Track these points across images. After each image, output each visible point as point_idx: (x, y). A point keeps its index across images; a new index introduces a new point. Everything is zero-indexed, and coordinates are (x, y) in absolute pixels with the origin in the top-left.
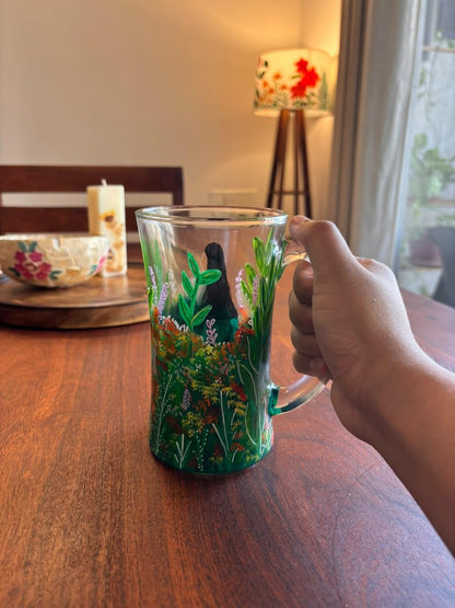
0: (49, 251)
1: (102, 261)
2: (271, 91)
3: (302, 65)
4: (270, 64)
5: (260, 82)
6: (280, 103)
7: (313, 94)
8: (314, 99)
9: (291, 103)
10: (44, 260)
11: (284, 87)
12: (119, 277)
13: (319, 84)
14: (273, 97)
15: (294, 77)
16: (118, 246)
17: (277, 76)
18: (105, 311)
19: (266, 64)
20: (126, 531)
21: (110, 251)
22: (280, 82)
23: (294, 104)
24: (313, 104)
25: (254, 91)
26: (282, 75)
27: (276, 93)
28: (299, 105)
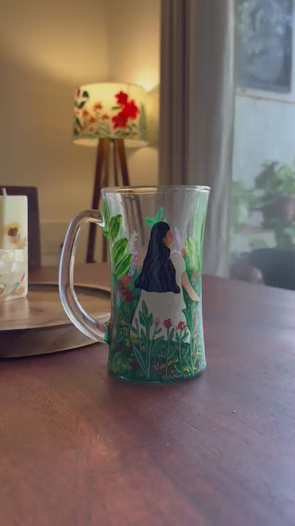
2: (92, 120)
3: (122, 97)
4: (89, 94)
5: (81, 112)
6: (102, 132)
7: (134, 125)
8: (134, 130)
9: (114, 134)
11: (105, 117)
13: (138, 116)
14: (95, 126)
15: (114, 108)
17: (98, 107)
19: (86, 94)
22: (102, 112)
23: (117, 133)
24: (135, 134)
25: (75, 120)
26: (102, 105)
27: (98, 122)
28: (121, 134)
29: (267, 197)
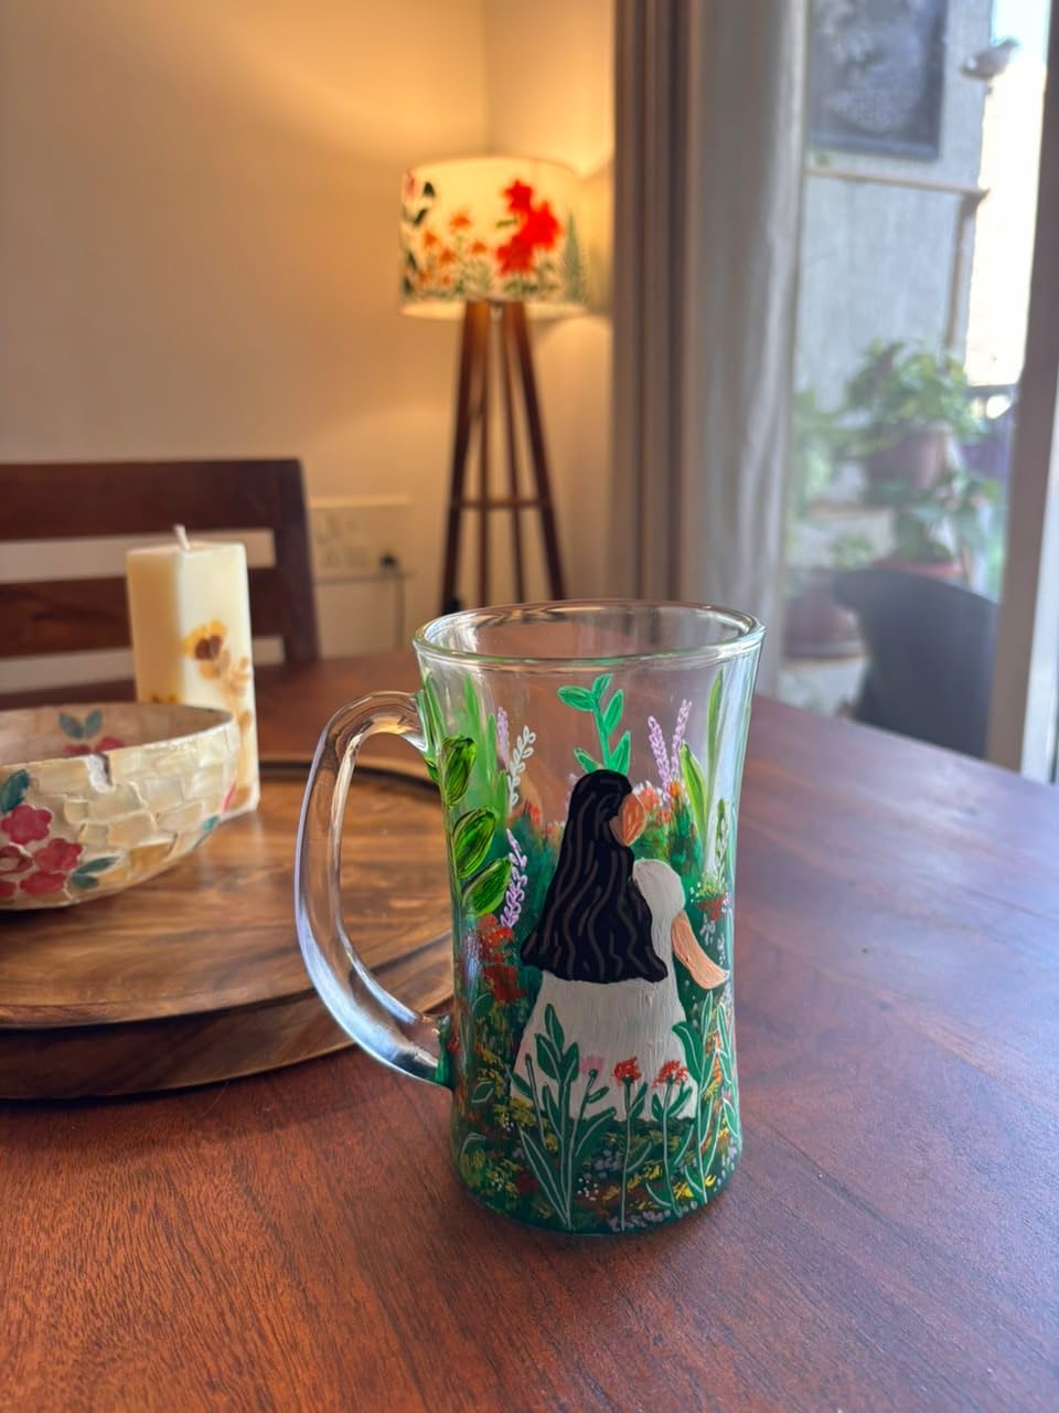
2: (448, 256)
3: (519, 195)
4: (437, 188)
5: (416, 235)
6: (472, 287)
7: (549, 266)
8: (552, 277)
9: (499, 286)
11: (479, 247)
13: (561, 242)
14: (453, 270)
15: (501, 224)
17: (461, 221)
19: (429, 189)
22: (470, 235)
23: (508, 287)
24: (552, 287)
25: (401, 256)
26: (471, 217)
27: (460, 260)
28: (519, 289)
29: (875, 431)
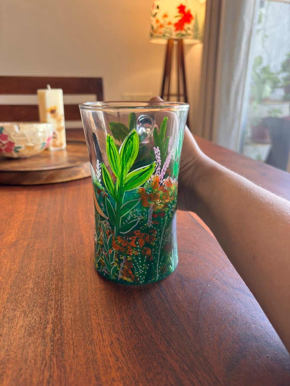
0: (13, 134)
1: (49, 139)
2: (161, 26)
3: (182, 8)
4: (160, 7)
5: (154, 20)
6: (167, 35)
7: (189, 29)
8: (190, 32)
9: (174, 35)
10: (9, 139)
11: (170, 23)
12: (61, 150)
13: (193, 22)
14: (162, 30)
15: (176, 17)
16: (59, 130)
17: (165, 16)
18: (51, 172)
19: (158, 7)
20: (65, 312)
21: (54, 133)
22: (167, 20)
23: (177, 35)
24: (189, 35)
25: (149, 26)
26: (168, 15)
27: (165, 27)
28: (180, 36)
